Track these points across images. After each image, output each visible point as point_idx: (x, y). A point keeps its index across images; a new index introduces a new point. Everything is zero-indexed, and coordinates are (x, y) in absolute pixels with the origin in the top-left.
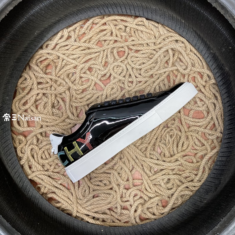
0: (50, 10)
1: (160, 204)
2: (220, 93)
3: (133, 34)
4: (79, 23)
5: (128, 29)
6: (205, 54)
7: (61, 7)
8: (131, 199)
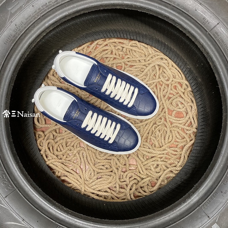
0: (64, 33)
1: (150, 185)
2: (195, 98)
3: (128, 53)
4: (86, 44)
5: (124, 50)
6: (183, 68)
7: (73, 31)
8: (127, 180)
